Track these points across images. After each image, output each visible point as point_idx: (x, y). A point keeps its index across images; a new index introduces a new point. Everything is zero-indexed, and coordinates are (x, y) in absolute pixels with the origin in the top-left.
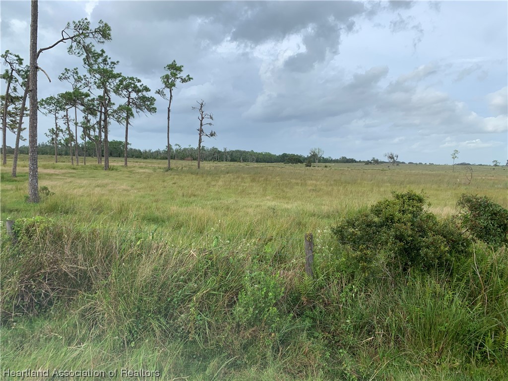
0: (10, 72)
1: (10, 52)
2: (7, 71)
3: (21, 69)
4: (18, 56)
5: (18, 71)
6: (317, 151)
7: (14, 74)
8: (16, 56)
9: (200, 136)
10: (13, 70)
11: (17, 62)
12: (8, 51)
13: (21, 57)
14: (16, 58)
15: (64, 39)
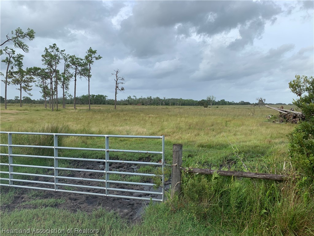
0: (9, 58)
1: (8, 47)
2: (7, 58)
3: (15, 56)
4: (12, 50)
5: (14, 58)
6: (212, 97)
7: (12, 59)
8: (11, 49)
9: (116, 90)
10: (10, 57)
11: (12, 53)
12: (7, 47)
13: (14, 50)
14: (11, 51)
15: (8, 40)
